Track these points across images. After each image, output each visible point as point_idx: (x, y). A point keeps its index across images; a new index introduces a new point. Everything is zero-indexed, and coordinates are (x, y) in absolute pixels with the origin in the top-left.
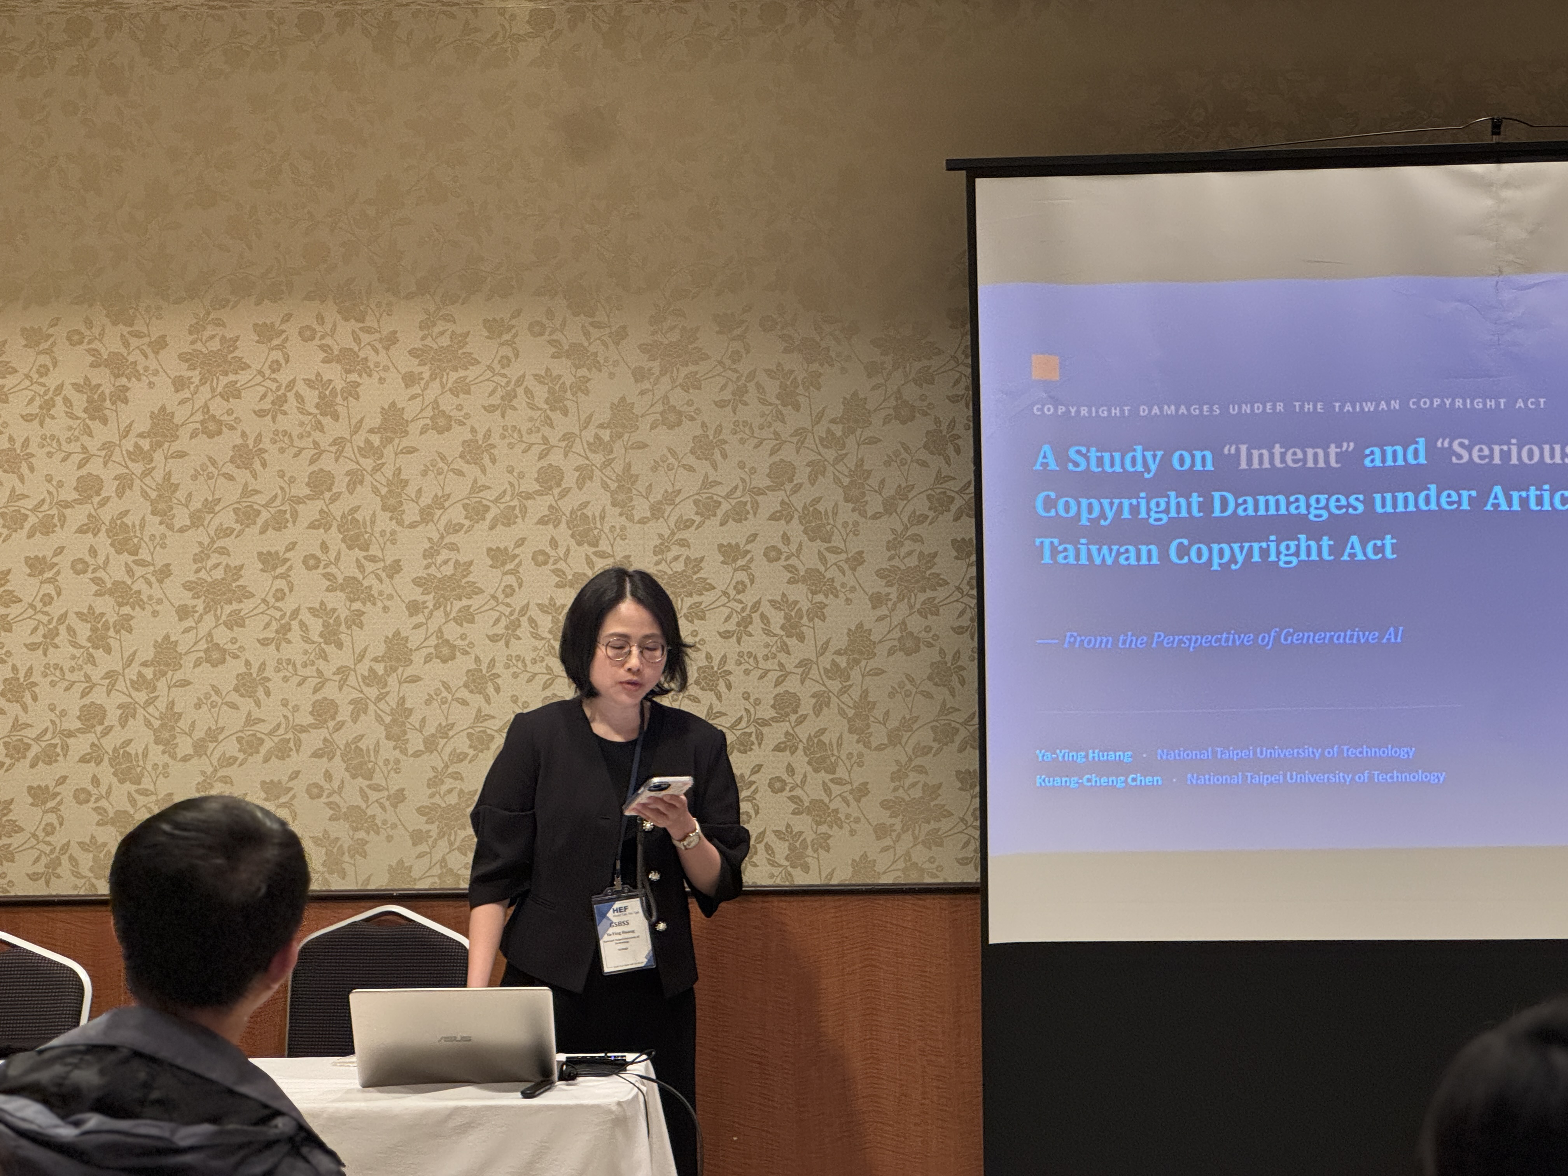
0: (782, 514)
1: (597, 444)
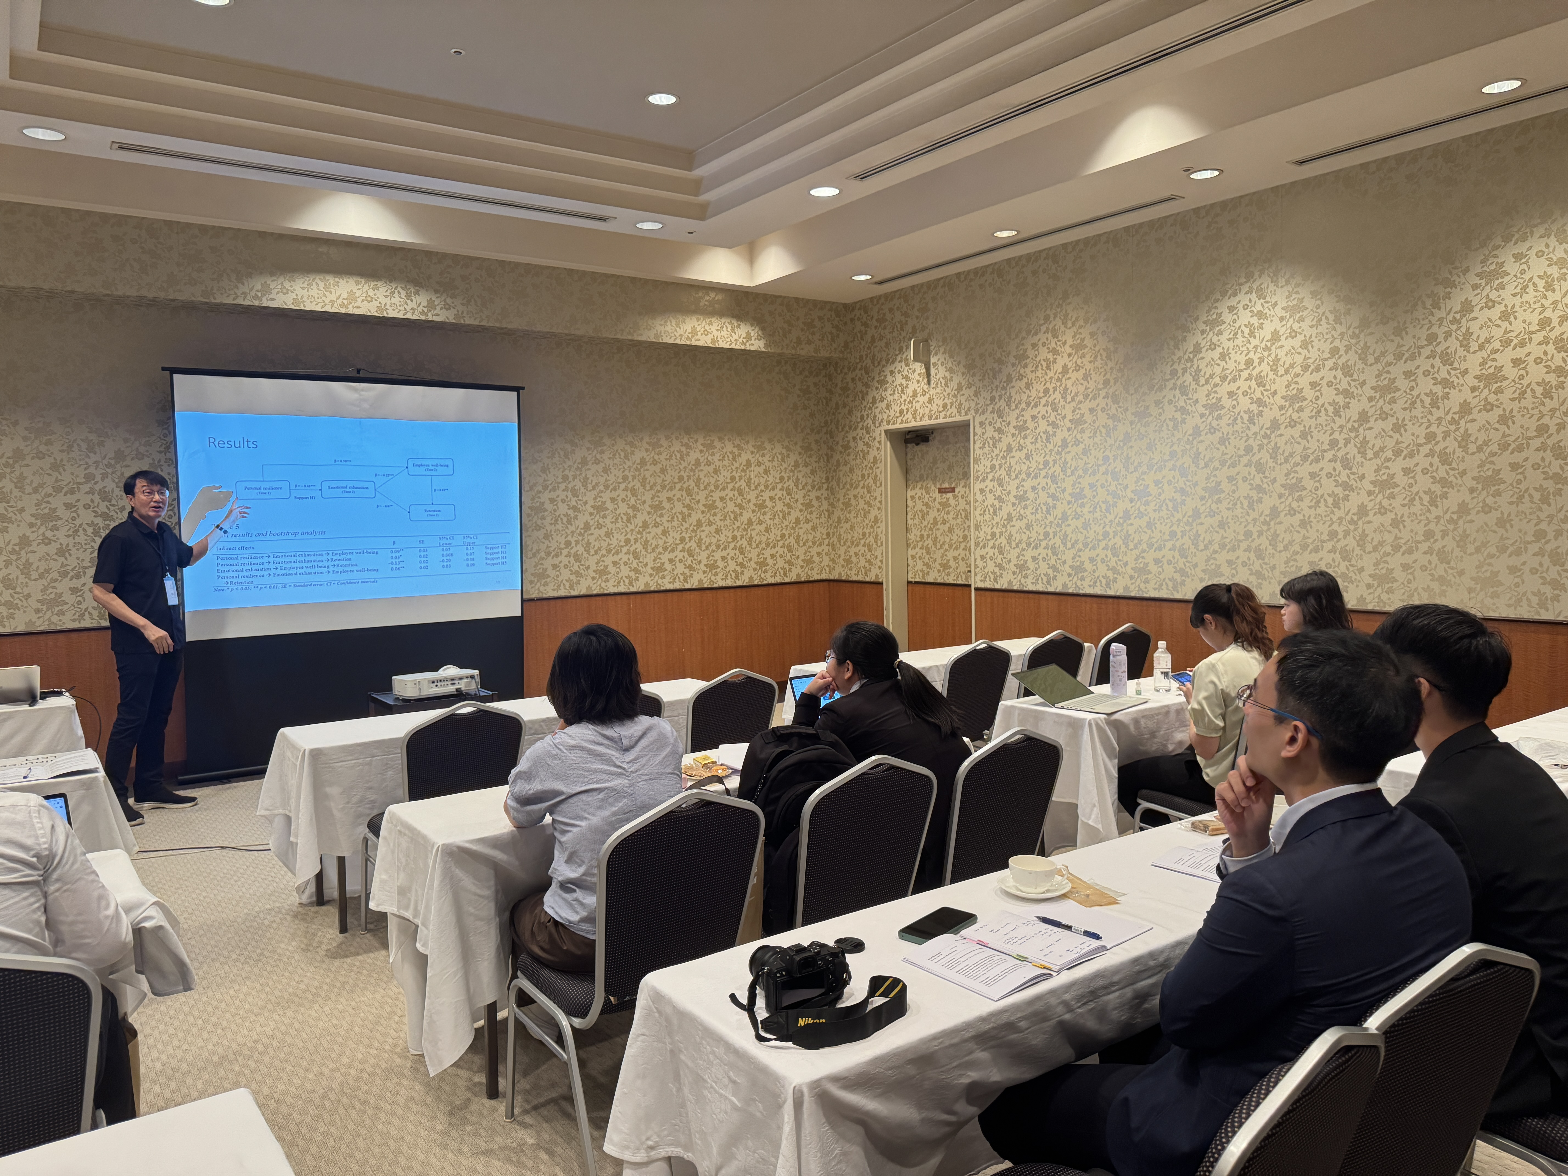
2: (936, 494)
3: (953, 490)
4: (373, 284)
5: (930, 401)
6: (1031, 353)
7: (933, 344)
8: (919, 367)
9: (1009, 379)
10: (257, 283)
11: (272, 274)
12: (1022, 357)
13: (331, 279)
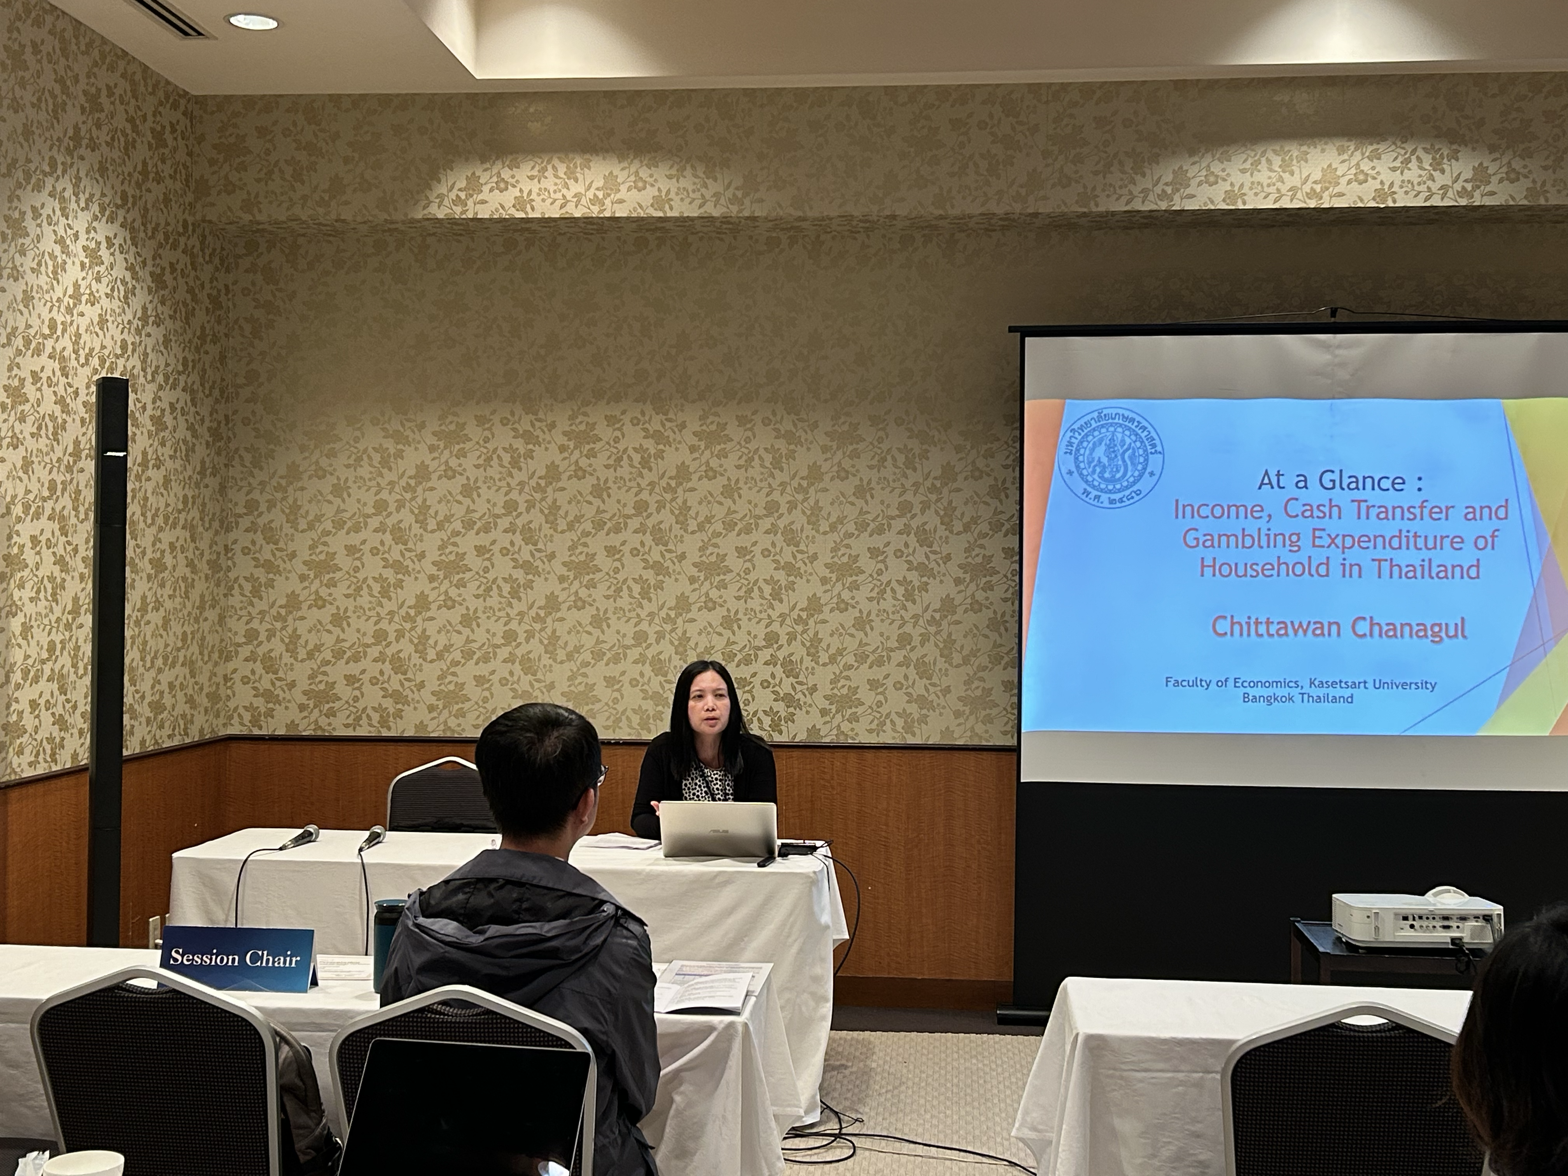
0: (905, 531)
1: (800, 489)
4: (1370, 148)
10: (1166, 172)
11: (1192, 152)
13: (1294, 149)
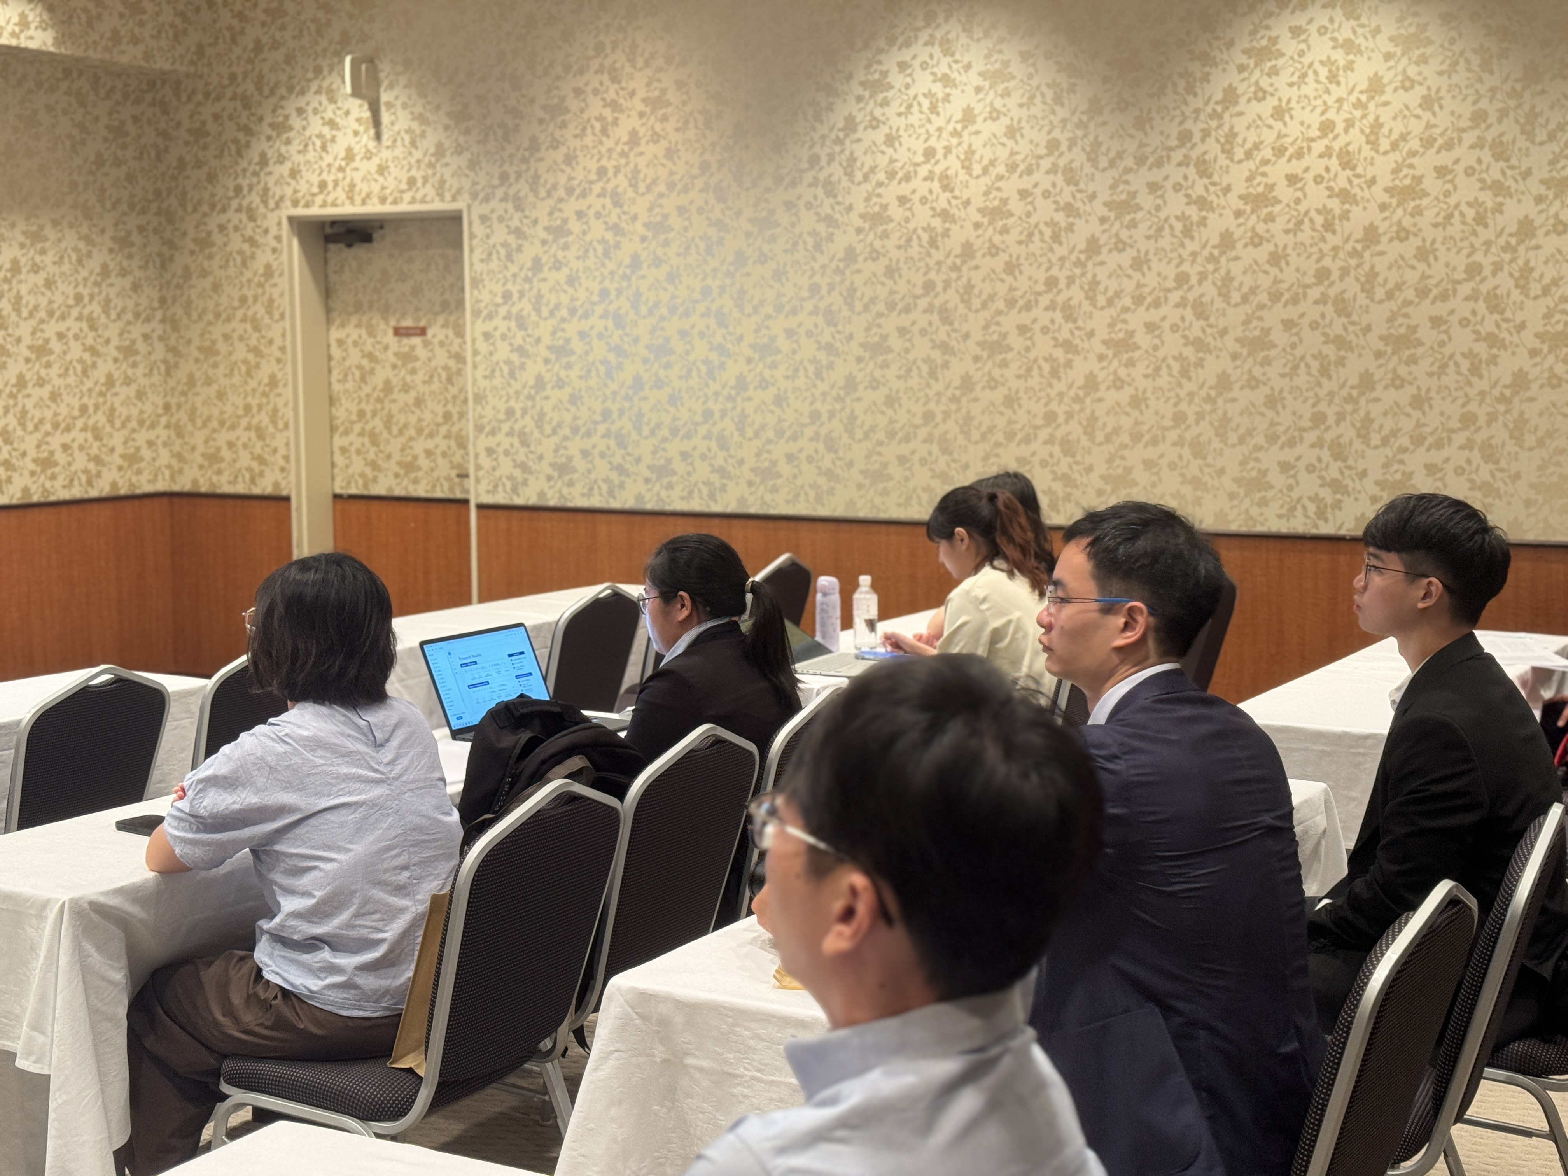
2: (390, 338)
3: (423, 332)
5: (382, 170)
6: (573, 104)
7: (385, 69)
8: (359, 110)
9: (534, 146)
12: (557, 110)
